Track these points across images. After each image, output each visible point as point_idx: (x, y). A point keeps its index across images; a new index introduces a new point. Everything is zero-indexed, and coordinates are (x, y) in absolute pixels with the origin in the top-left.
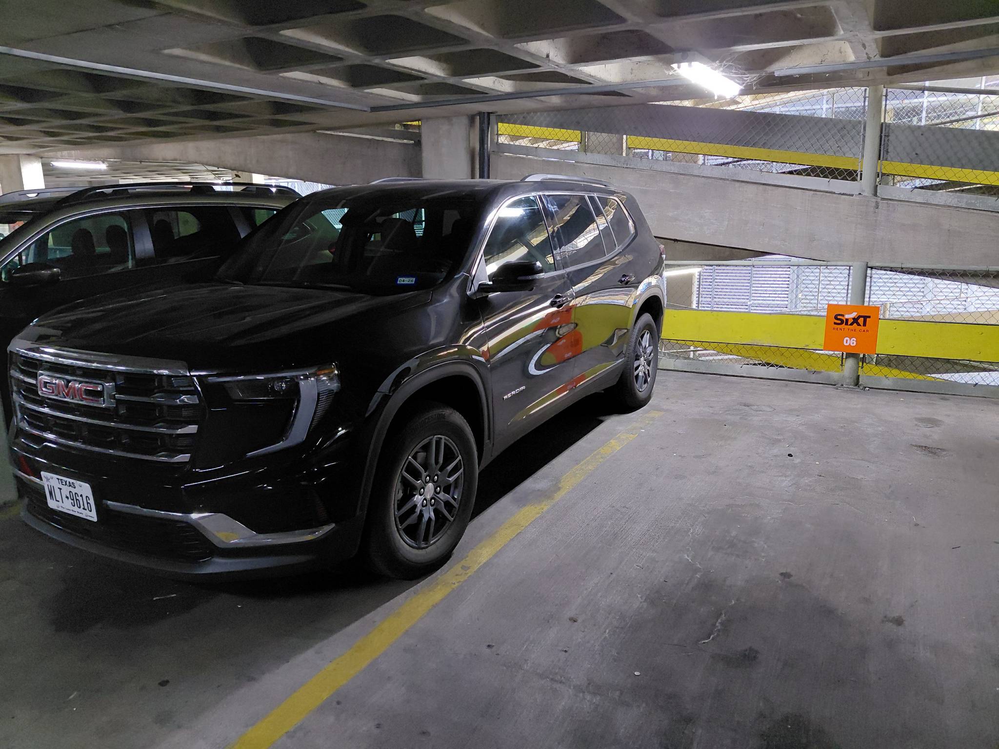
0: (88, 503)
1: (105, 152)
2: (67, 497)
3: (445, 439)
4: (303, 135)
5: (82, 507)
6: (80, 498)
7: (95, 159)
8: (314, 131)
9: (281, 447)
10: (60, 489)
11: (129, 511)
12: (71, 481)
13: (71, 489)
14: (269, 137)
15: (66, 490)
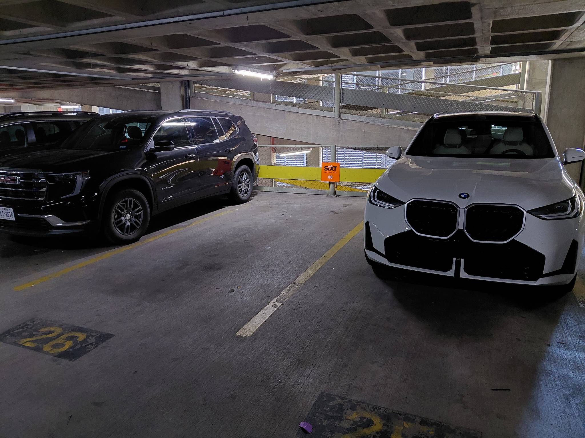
0: (12, 215)
1: (14, 94)
2: (5, 214)
3: (134, 200)
4: (109, 88)
5: (10, 216)
6: (9, 214)
7: (8, 98)
8: (114, 86)
9: (71, 196)
10: (3, 211)
11: (25, 216)
12: (6, 208)
13: (6, 211)
14: (93, 88)
15: (4, 211)
